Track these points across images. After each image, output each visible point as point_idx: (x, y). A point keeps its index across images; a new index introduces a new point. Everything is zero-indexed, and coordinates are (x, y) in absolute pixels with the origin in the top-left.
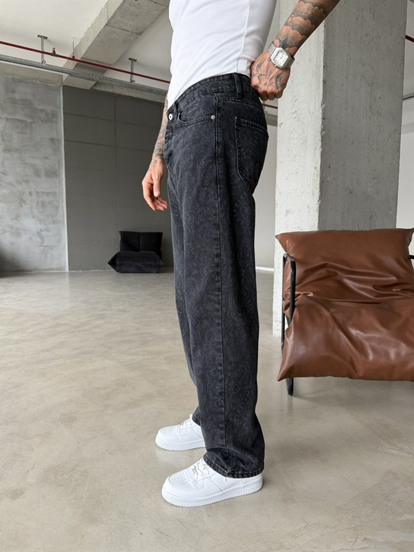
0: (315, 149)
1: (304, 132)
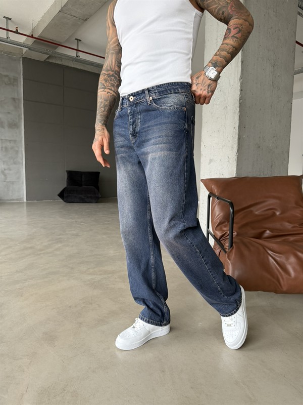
0: (234, 113)
1: (225, 100)
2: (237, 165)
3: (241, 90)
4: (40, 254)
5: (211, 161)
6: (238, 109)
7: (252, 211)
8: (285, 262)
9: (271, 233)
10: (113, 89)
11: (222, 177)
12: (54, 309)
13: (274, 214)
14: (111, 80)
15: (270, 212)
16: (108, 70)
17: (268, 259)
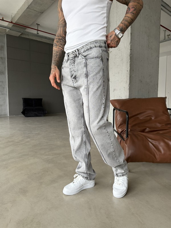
0: (127, 62)
1: (122, 56)
2: (129, 92)
3: (131, 50)
4: (17, 145)
5: (114, 90)
6: (130, 60)
7: (138, 118)
8: (158, 145)
9: (149, 129)
10: (61, 46)
11: (121, 99)
12: (26, 175)
13: (151, 119)
14: (60, 42)
15: (149, 118)
16: (58, 36)
17: (149, 144)
